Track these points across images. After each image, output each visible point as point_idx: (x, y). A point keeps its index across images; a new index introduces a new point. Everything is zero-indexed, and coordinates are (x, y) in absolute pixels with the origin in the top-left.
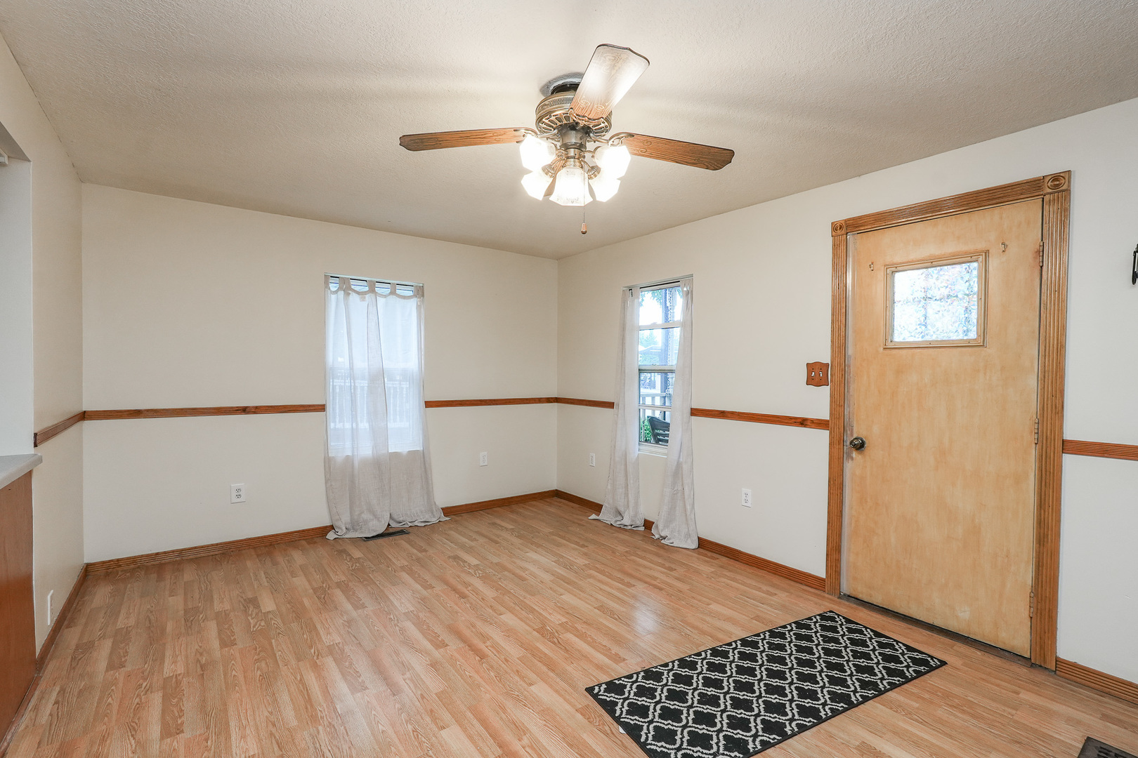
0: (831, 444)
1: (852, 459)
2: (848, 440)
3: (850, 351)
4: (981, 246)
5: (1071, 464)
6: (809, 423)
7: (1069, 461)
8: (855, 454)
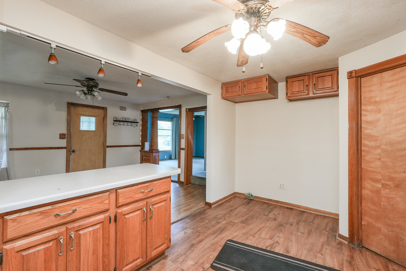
0: (67, 152)
1: (72, 155)
2: (71, 151)
3: (71, 131)
4: (96, 115)
5: (108, 150)
6: (59, 148)
7: (108, 149)
8: (72, 153)
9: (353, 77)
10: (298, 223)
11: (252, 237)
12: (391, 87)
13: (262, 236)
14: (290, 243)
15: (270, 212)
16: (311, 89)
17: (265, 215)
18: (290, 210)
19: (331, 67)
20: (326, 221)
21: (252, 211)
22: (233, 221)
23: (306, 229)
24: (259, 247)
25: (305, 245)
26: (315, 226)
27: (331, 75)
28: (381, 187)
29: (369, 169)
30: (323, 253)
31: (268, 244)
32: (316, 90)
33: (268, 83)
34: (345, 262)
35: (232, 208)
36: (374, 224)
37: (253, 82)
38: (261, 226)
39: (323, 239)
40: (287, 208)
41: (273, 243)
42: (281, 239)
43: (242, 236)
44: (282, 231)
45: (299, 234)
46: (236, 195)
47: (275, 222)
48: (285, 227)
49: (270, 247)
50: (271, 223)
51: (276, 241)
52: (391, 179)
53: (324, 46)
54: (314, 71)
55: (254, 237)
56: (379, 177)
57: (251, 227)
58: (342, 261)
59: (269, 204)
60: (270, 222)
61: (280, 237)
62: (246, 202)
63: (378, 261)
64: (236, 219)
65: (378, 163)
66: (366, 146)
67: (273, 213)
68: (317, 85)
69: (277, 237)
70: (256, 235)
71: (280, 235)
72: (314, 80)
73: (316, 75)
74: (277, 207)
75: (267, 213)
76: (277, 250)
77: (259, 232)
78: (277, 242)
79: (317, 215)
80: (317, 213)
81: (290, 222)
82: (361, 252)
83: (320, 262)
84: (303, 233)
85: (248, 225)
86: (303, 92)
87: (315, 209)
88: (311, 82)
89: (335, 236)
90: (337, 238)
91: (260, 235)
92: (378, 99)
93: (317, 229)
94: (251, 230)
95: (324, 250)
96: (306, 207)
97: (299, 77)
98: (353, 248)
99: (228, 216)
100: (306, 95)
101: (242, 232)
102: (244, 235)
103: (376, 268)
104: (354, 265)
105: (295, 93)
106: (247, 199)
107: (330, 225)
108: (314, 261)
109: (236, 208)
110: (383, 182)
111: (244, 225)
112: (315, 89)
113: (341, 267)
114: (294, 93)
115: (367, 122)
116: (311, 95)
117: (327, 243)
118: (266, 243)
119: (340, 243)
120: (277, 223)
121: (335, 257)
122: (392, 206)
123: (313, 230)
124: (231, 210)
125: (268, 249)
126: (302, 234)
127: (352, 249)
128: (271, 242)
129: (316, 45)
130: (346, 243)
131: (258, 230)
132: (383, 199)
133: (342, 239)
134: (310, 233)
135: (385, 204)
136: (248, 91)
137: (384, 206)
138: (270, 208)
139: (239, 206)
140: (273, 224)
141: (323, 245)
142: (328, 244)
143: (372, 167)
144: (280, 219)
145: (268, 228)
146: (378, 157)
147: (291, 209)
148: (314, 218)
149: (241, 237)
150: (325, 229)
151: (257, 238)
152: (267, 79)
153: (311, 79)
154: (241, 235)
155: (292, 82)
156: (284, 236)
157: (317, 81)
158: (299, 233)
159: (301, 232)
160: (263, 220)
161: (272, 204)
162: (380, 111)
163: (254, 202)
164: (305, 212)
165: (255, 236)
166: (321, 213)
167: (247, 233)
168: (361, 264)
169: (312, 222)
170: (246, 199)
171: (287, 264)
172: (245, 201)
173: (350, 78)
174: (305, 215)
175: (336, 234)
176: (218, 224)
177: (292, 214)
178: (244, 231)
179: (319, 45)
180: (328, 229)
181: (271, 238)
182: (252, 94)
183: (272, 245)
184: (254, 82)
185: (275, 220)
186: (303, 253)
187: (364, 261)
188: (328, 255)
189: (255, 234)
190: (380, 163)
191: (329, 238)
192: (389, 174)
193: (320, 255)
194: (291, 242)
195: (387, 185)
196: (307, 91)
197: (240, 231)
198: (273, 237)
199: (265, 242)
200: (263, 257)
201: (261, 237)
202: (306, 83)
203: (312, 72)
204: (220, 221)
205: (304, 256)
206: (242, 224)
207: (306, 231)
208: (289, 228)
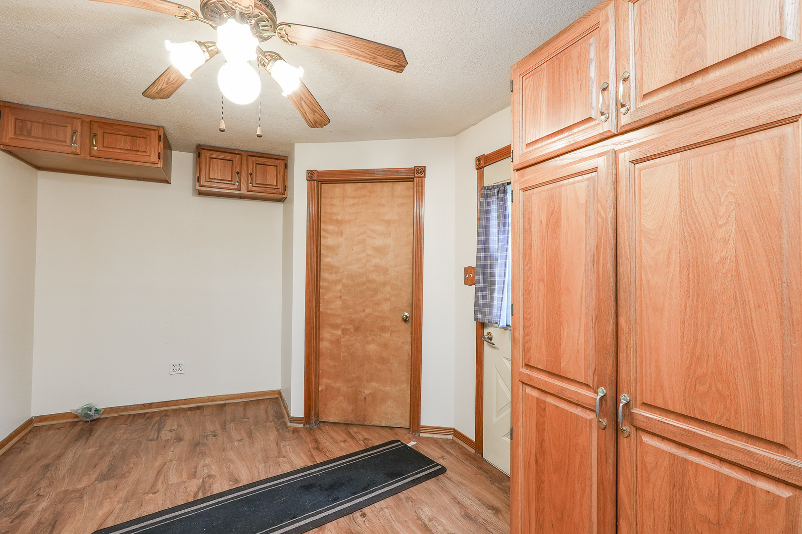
9: (315, 180)
10: (224, 428)
11: (151, 495)
12: (354, 205)
13: (172, 482)
14: (232, 466)
15: (159, 431)
16: (244, 180)
17: (151, 440)
18: (198, 411)
19: (277, 153)
20: (262, 406)
21: (112, 444)
22: (71, 488)
23: (242, 431)
24: (180, 502)
25: (255, 455)
26: (251, 421)
27: (276, 166)
28: (341, 334)
29: (329, 312)
30: (284, 453)
31: (195, 489)
32: (253, 184)
33: (162, 147)
34: (312, 450)
35: (45, 462)
36: (333, 385)
37: (121, 133)
38: (157, 464)
39: (273, 436)
40: (190, 409)
41: (203, 481)
42: (213, 467)
43: (123, 507)
44: (205, 453)
45: (236, 444)
46: (35, 425)
47: (182, 443)
48: (206, 445)
49: (201, 491)
50: (174, 449)
51: (205, 475)
52: (352, 321)
53: (320, 129)
54: (251, 150)
55: (155, 493)
56: (339, 321)
57: (133, 477)
58: (309, 452)
59: (147, 415)
60: (172, 448)
61: (209, 465)
62: (82, 429)
63: (340, 432)
64: (80, 480)
65: (339, 303)
66: (326, 280)
67: (168, 427)
68: (254, 177)
69: (202, 468)
70: (158, 487)
71: (207, 462)
72: (251, 166)
73: (254, 158)
74: (169, 414)
75: (154, 435)
76: (217, 489)
77: (162, 478)
78: (209, 476)
79: (246, 403)
80: (245, 400)
81: (209, 432)
82: (320, 429)
83: (288, 469)
84: (241, 440)
85: (123, 476)
86: (230, 183)
87: (242, 394)
88: (244, 168)
89: (285, 424)
90: (289, 424)
91: (165, 481)
92: (339, 218)
93: (256, 423)
94: (138, 482)
95: (283, 449)
96: (226, 395)
97: (225, 154)
98: (311, 429)
99: (44, 483)
100: (236, 190)
101: (117, 499)
102: (126, 500)
103: (342, 440)
104: (322, 449)
105: (215, 181)
106: (81, 423)
107: (271, 411)
108: (280, 471)
109: (59, 457)
110: (343, 326)
111: (112, 482)
112: (251, 183)
113: (313, 460)
114: (213, 181)
115: (328, 248)
116: (244, 191)
117: (281, 437)
118: (188, 490)
119: (295, 431)
120: (187, 444)
121: (300, 451)
122: (352, 355)
123: (252, 427)
124: (47, 467)
125: (200, 496)
126: (241, 442)
127: (310, 431)
128: (196, 482)
129: (310, 122)
130: (301, 426)
131: (157, 475)
132: (343, 349)
133: (295, 423)
134: (250, 435)
135: (345, 354)
136: (105, 149)
137: (343, 357)
138: (154, 421)
139: (67, 448)
140: (180, 449)
141: (277, 443)
142: (284, 439)
143: (331, 309)
144: (188, 434)
145: (174, 462)
146: (339, 294)
147: (198, 408)
148: (244, 409)
149: (121, 509)
150: (267, 418)
151: (163, 490)
152: (160, 136)
153: (245, 162)
154: (121, 505)
155: (211, 158)
156: (214, 460)
157: (254, 169)
158: (235, 442)
159: (238, 440)
160: (154, 451)
161: (154, 412)
162: (341, 234)
163: (105, 424)
164: (225, 405)
165: (157, 490)
166: (252, 397)
167: (133, 493)
168: (328, 444)
169: (245, 416)
170: (74, 424)
171: (247, 501)
172: (77, 429)
173: (309, 180)
174: (228, 410)
175: (284, 420)
176: (24, 518)
177: (206, 416)
178: (122, 494)
179: (314, 124)
180: (271, 419)
181: (194, 475)
182: (116, 161)
183: (202, 487)
184: (124, 134)
185: (179, 439)
186: (259, 469)
187: (328, 438)
188: (292, 454)
189: (154, 485)
190: (341, 303)
191: (279, 429)
192: (349, 316)
193: (282, 458)
194: (232, 463)
195: (347, 329)
196: (237, 183)
197: (111, 498)
198: (196, 472)
199: (186, 488)
200: (199, 516)
201: (172, 484)
202: (236, 168)
203: (246, 151)
204: (23, 508)
205: (264, 473)
206: (105, 483)
207: (244, 435)
208: (214, 443)
